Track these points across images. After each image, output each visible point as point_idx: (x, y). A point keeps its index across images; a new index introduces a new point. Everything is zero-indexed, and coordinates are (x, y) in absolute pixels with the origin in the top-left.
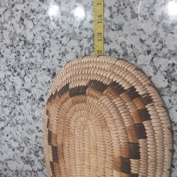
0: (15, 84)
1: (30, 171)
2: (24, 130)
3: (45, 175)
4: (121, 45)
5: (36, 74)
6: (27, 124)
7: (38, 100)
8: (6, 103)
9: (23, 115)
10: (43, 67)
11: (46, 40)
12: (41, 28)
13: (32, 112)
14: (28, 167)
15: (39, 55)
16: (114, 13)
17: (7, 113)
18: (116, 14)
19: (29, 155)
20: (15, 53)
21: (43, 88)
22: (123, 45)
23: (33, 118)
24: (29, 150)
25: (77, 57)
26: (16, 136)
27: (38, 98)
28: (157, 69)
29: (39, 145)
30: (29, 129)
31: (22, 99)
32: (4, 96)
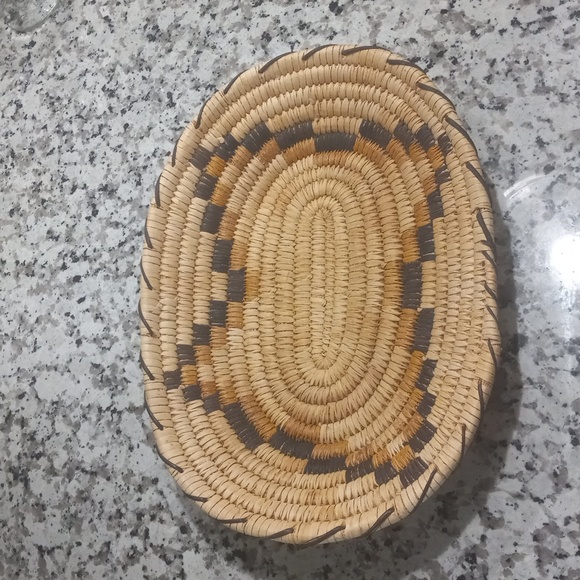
1: (100, 410)
3: (143, 425)
4: (489, 140)
8: (123, 216)
14: (102, 397)
17: (112, 242)
19: (120, 364)
22: (494, 143)
24: (127, 349)
28: (556, 208)
32: (125, 197)
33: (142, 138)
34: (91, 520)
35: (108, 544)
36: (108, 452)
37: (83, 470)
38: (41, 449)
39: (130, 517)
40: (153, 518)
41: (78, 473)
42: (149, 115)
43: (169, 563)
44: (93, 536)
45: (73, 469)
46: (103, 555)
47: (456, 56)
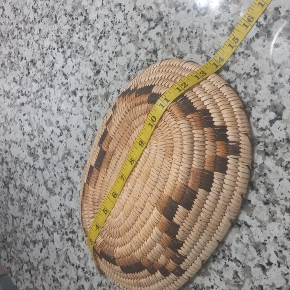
0: (56, 61)
1: (30, 165)
2: (44, 118)
3: (43, 177)
5: (81, 61)
7: (70, 91)
8: (38, 77)
9: (50, 100)
10: (91, 57)
11: (108, 29)
12: (107, 13)
13: (60, 103)
14: (30, 160)
15: (93, 42)
16: (183, 37)
17: (34, 90)
18: (185, 39)
19: (36, 148)
20: (71, 26)
21: (81, 81)
23: (57, 109)
24: (39, 142)
25: (128, 66)
26: (32, 120)
27: (72, 89)
29: (52, 142)
30: (49, 119)
31: (55, 82)
32: (39, 68)
33: (45, 38)
34: (27, 211)
35: (32, 221)
36: (32, 185)
37: (25, 189)
38: (12, 176)
39: (38, 213)
40: (45, 216)
41: (23, 190)
42: (48, 26)
43: (49, 235)
44: (28, 216)
45: (22, 188)
46: (30, 225)
47: (168, 22)
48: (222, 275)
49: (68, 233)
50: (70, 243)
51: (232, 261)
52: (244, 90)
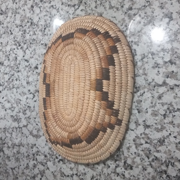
0: (18, 55)
1: (16, 128)
2: (18, 93)
3: (28, 130)
5: (35, 47)
6: (21, 88)
7: (33, 68)
8: (7, 71)
9: (20, 80)
10: (42, 42)
11: (48, 22)
12: (45, 13)
13: (27, 78)
14: (15, 124)
15: (40, 33)
16: (98, 5)
17: (7, 79)
18: (100, 5)
19: (18, 114)
20: (22, 31)
21: (39, 59)
23: (27, 83)
24: (18, 110)
26: (10, 98)
29: (28, 105)
30: (22, 92)
31: (21, 67)
32: (7, 65)
33: (6, 46)
34: (22, 159)
35: (28, 164)
36: (21, 139)
37: (16, 145)
38: (4, 142)
39: (31, 156)
40: (37, 155)
41: (15, 147)
42: (6, 38)
43: (44, 166)
44: (24, 162)
45: (14, 145)
46: (27, 167)
47: (86, 2)
48: (173, 123)
49: (58, 157)
50: (61, 162)
51: (176, 111)
52: (145, 15)
